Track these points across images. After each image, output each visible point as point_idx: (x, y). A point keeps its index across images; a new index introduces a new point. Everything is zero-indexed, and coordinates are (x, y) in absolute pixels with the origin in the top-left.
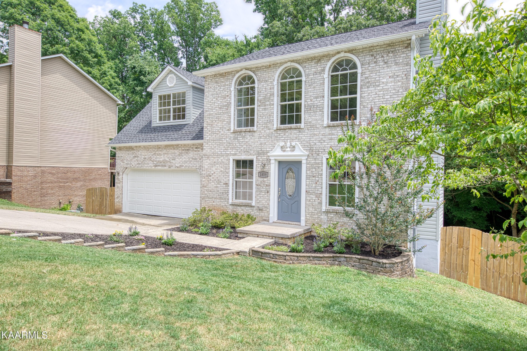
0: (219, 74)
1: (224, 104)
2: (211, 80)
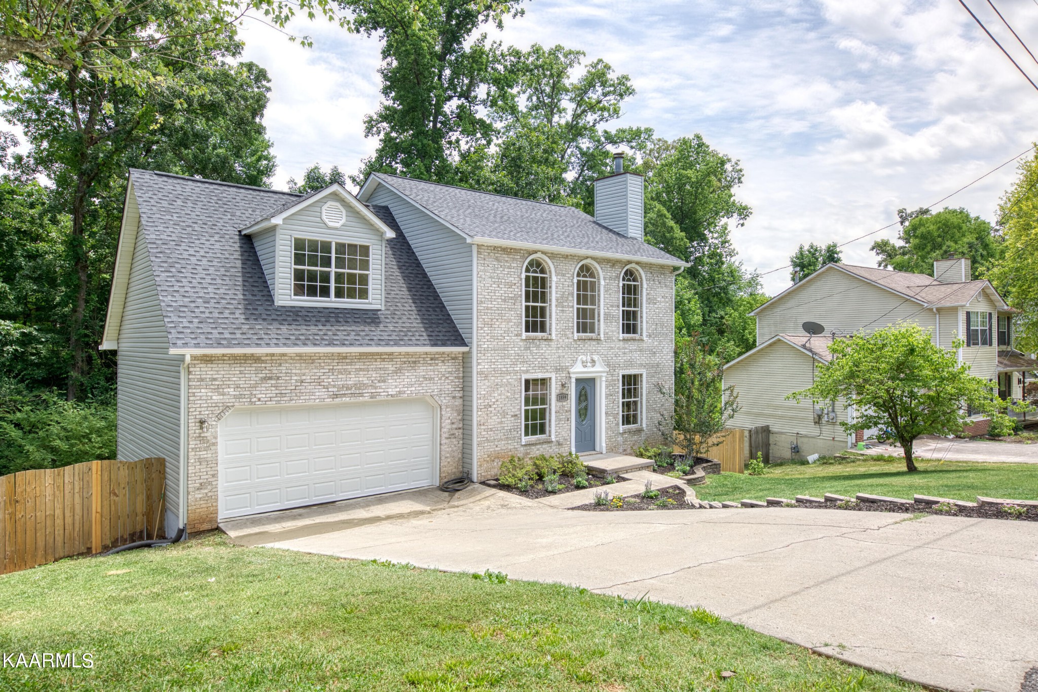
0: (501, 247)
1: (510, 295)
2: (489, 253)
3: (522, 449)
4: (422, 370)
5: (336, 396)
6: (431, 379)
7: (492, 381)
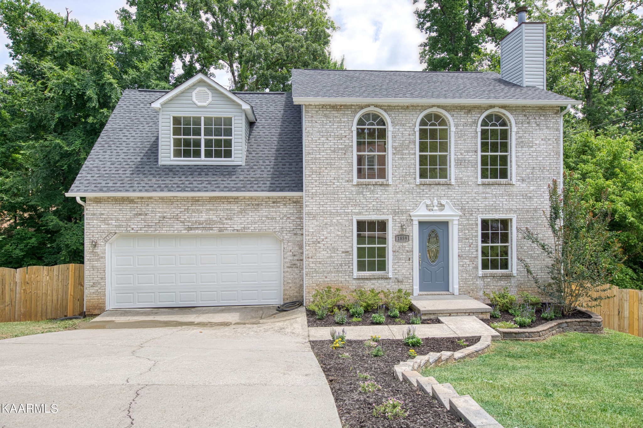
0: (329, 105)
1: (340, 146)
2: (317, 111)
3: (354, 282)
4: (264, 211)
5: (190, 229)
6: (272, 218)
7: (321, 221)
